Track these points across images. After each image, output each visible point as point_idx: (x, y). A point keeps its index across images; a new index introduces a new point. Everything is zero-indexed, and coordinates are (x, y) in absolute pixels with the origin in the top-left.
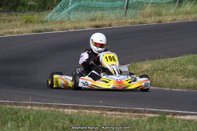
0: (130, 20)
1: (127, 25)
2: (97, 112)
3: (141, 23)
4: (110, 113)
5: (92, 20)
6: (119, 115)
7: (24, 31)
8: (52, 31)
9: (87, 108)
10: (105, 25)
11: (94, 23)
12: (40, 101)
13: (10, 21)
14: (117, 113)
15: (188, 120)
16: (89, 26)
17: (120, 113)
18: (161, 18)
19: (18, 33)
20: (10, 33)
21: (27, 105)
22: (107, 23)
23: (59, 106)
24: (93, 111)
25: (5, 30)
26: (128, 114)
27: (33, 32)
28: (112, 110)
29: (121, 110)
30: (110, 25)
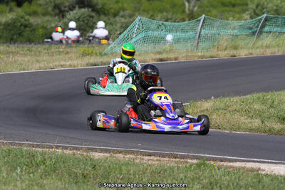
0: (200, 54)
1: (196, 59)
2: (131, 156)
4: (147, 158)
5: (160, 53)
6: (157, 160)
7: (78, 64)
9: (120, 152)
10: (170, 59)
11: (158, 56)
13: (67, 53)
14: (155, 159)
15: (236, 168)
16: (152, 59)
17: (158, 158)
18: (234, 52)
19: (70, 66)
20: (62, 66)
21: (52, 148)
22: (172, 56)
23: (90, 149)
24: (128, 156)
25: (57, 63)
26: (167, 159)
27: (87, 65)
28: (150, 155)
29: (160, 155)
30: (176, 59)
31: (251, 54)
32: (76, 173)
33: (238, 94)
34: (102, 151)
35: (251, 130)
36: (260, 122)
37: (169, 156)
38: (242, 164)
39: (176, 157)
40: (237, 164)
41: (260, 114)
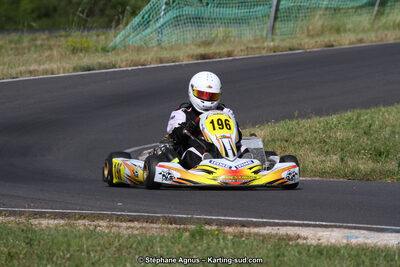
1: (264, 53)
2: (102, 223)
3: (291, 49)
4: (126, 224)
5: (207, 43)
6: (142, 228)
7: (59, 69)
8: (114, 67)
9: (86, 217)
10: (220, 55)
11: (202, 51)
14: (139, 225)
17: (144, 224)
19: (46, 72)
20: (31, 72)
22: (223, 49)
23: (36, 213)
25: (23, 68)
26: (158, 226)
27: (75, 70)
28: (132, 220)
29: (148, 220)
30: (229, 54)
31: (361, 41)
33: (320, 113)
34: (55, 216)
35: (323, 174)
36: (339, 160)
40: (266, 230)
41: (343, 148)
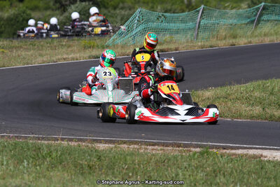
0: (200, 44)
1: (196, 49)
2: (136, 146)
3: (211, 47)
4: (150, 147)
5: (160, 44)
6: (161, 150)
7: (80, 57)
9: (125, 143)
10: (171, 50)
11: (159, 47)
12: (73, 135)
13: (69, 46)
14: (159, 148)
15: (239, 155)
17: (162, 147)
18: (234, 41)
19: (73, 59)
20: (64, 59)
21: (58, 140)
22: (173, 46)
23: (94, 140)
24: (132, 146)
25: (60, 57)
26: (171, 148)
27: (90, 57)
28: (154, 144)
29: (164, 145)
30: (176, 49)
31: (250, 42)
32: (82, 165)
33: (239, 82)
34: (106, 142)
35: (252, 117)
36: (261, 109)
37: (173, 145)
38: (245, 151)
39: (179, 146)
40: (240, 152)
41: (260, 102)
